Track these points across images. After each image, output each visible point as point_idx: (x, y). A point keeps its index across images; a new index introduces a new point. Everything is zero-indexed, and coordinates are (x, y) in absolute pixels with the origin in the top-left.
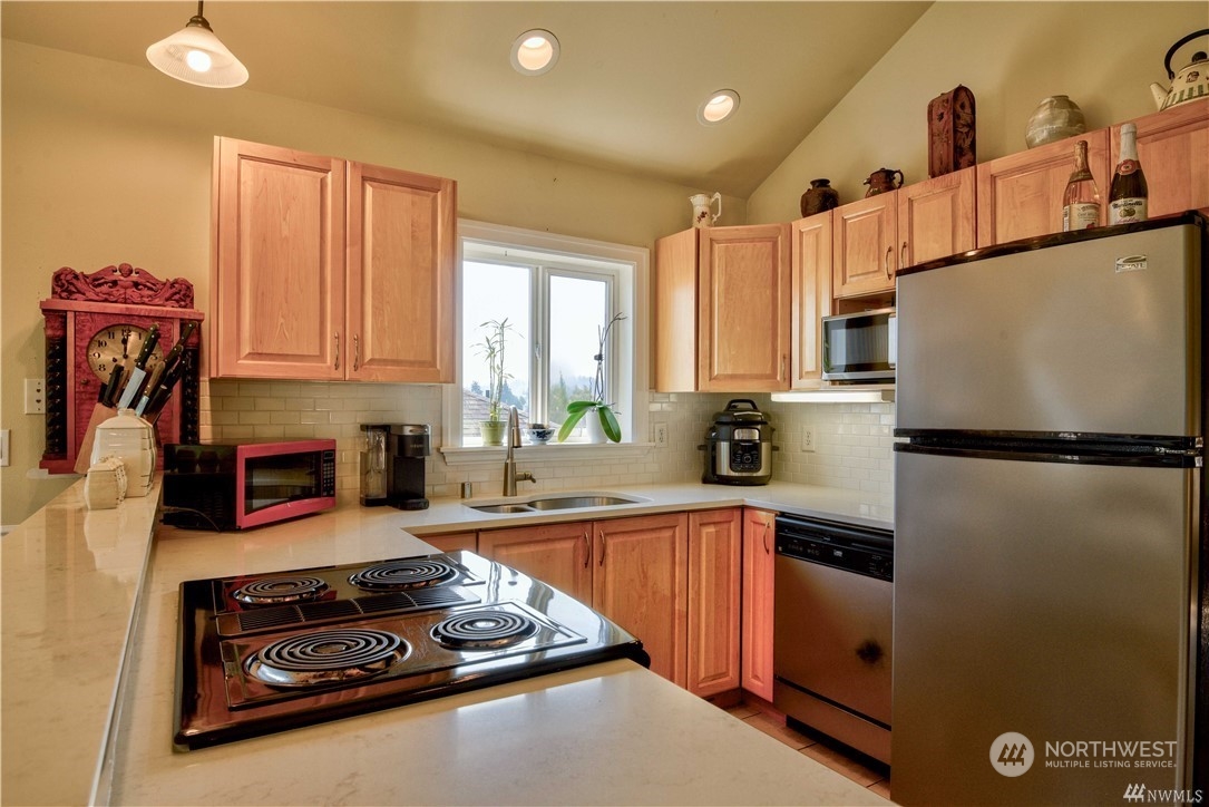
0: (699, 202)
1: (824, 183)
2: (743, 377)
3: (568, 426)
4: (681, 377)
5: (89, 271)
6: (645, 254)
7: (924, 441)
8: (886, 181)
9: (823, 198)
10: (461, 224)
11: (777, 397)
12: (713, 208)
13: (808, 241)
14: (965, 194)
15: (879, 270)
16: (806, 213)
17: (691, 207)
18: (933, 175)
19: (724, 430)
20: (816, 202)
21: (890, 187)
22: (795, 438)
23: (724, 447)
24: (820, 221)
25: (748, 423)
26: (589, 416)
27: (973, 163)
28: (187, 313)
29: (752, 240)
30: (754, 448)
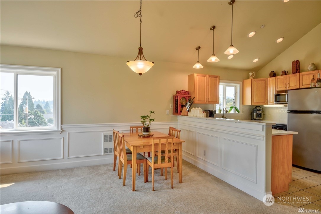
0: (251, 74)
1: (273, 71)
2: (260, 103)
3: (230, 110)
4: (248, 102)
5: (179, 90)
6: (241, 83)
7: (292, 112)
8: (285, 73)
9: (274, 74)
10: (220, 81)
11: (265, 106)
12: (253, 75)
13: (271, 82)
14: (298, 77)
15: (284, 87)
16: (271, 77)
17: (249, 74)
18: (293, 73)
19: (254, 111)
20: (272, 75)
21: (286, 74)
22: (267, 113)
23: (255, 114)
24: (274, 78)
25: (259, 110)
26: (233, 109)
27: (299, 72)
28: (189, 96)
29: (261, 81)
30: (260, 114)
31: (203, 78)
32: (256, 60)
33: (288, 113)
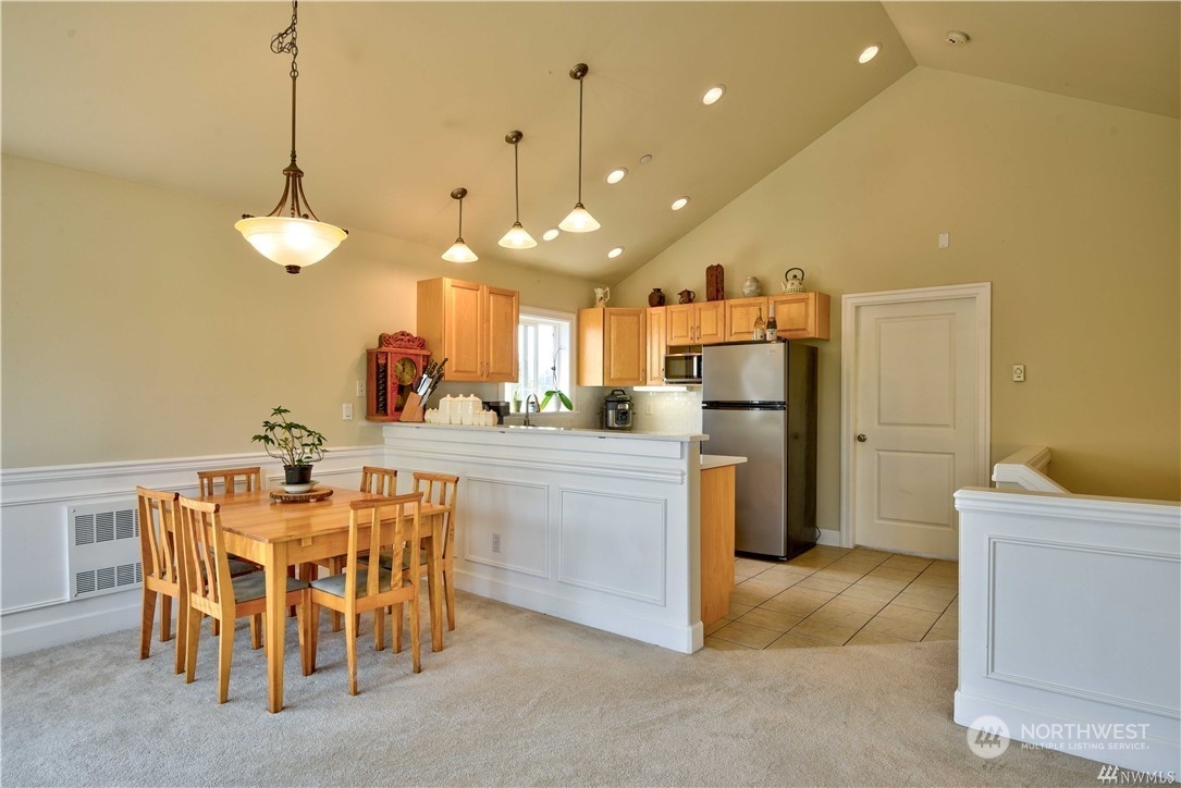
0: (599, 292)
1: (659, 290)
2: (625, 379)
3: (545, 402)
4: (594, 378)
5: (391, 334)
6: (574, 317)
7: (711, 405)
8: (688, 297)
9: (659, 299)
10: (521, 307)
11: (636, 389)
12: (606, 294)
13: (655, 318)
14: (721, 310)
15: (687, 336)
16: (652, 305)
17: (595, 294)
18: (709, 300)
19: (610, 405)
20: (656, 299)
21: (690, 301)
22: (641, 408)
23: (611, 413)
24: (660, 310)
25: (623, 401)
26: (554, 399)
27: (723, 299)
28: (425, 352)
29: (629, 315)
30: (625, 413)
31: (471, 294)
32: (615, 253)
33: (704, 408)
